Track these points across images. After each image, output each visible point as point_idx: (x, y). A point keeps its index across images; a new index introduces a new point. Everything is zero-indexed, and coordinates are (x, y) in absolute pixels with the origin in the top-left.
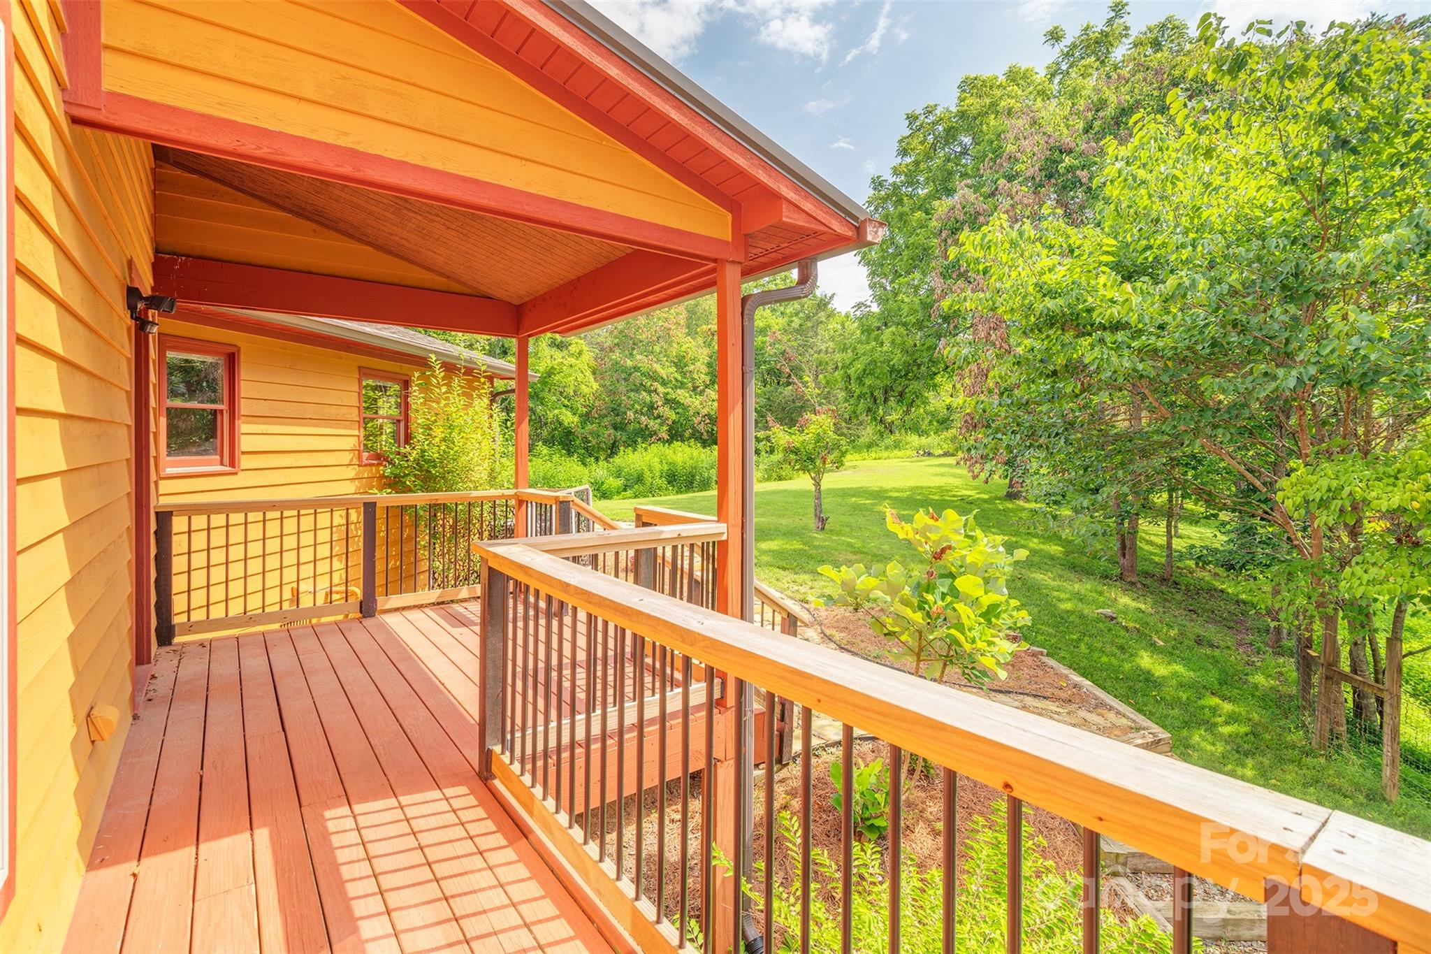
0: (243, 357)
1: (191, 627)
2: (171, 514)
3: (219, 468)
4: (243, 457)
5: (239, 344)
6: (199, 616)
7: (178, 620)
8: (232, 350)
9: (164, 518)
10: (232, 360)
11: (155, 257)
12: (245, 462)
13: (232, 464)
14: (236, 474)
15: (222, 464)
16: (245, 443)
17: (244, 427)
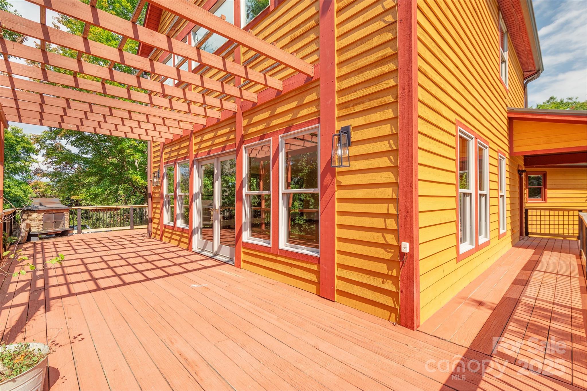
0: (548, 174)
1: (532, 233)
2: (528, 209)
3: (541, 201)
4: (548, 199)
5: (546, 171)
6: (534, 231)
7: (530, 231)
8: (545, 173)
9: (527, 210)
10: (545, 175)
11: (525, 158)
12: (548, 200)
13: (545, 200)
14: (546, 203)
15: (542, 200)
16: (548, 195)
17: (548, 191)
